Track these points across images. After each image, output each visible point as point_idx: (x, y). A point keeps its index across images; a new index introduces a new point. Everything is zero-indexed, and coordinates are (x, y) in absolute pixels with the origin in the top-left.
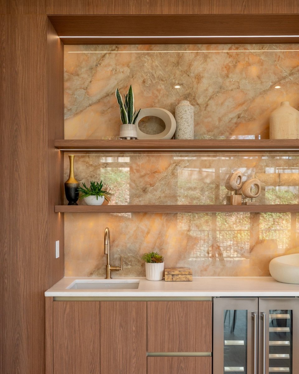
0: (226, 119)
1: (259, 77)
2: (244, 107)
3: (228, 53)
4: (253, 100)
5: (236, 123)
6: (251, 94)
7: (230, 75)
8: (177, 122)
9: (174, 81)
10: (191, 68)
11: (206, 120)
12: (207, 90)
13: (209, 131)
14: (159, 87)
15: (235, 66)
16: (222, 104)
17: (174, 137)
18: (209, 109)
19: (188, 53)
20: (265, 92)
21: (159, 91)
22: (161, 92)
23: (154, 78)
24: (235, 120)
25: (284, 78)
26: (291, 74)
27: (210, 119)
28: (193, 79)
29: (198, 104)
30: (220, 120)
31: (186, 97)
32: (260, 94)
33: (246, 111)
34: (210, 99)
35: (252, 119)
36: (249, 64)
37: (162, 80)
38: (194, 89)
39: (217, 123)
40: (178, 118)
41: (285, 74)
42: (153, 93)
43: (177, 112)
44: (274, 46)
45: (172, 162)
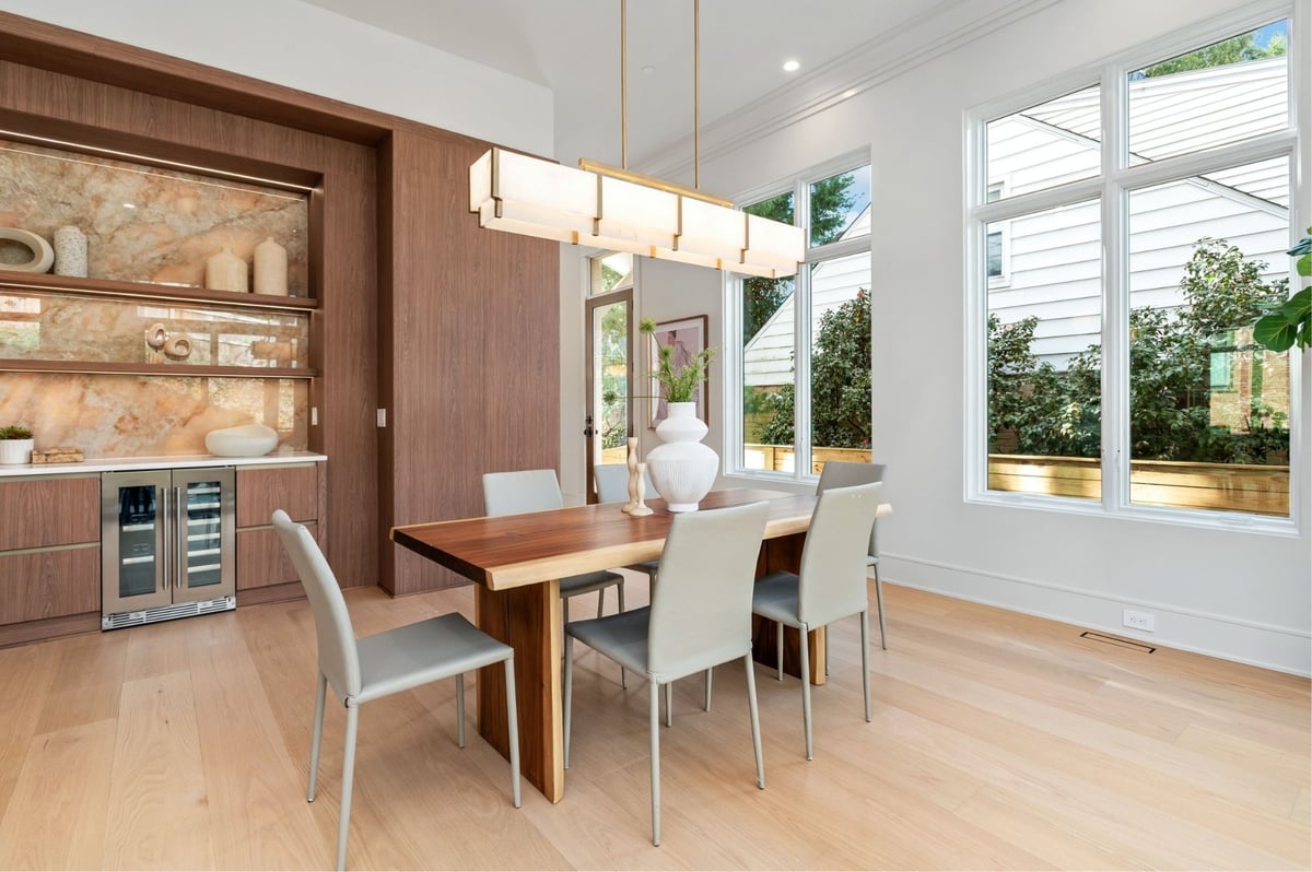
0: (145, 258)
1: (194, 214)
2: (173, 247)
3: (146, 177)
4: (187, 239)
5: (159, 265)
6: (183, 232)
7: (150, 205)
8: (55, 253)
9: (54, 197)
10: (86, 186)
11: (112, 256)
12: (112, 217)
13: (116, 271)
14: (27, 202)
15: (157, 196)
16: (138, 239)
17: (52, 271)
18: (115, 241)
19: (81, 166)
20: (204, 233)
21: (28, 207)
22: (32, 209)
23: (18, 188)
24: (158, 261)
25: (231, 221)
26: (240, 218)
27: (117, 256)
28: (90, 201)
29: (97, 234)
30: (134, 258)
31: (76, 222)
32: (197, 234)
33: (176, 251)
34: (117, 230)
35: (184, 263)
36: (179, 195)
37: (33, 193)
38: (91, 214)
39: (129, 262)
40: (56, 248)
41: (231, 216)
42: (15, 208)
43: (56, 239)
44: (216, 181)
45: (51, 305)
